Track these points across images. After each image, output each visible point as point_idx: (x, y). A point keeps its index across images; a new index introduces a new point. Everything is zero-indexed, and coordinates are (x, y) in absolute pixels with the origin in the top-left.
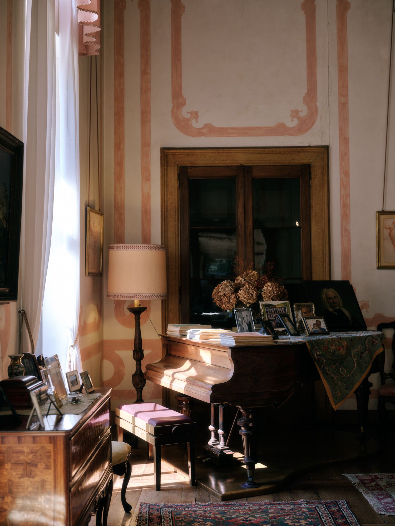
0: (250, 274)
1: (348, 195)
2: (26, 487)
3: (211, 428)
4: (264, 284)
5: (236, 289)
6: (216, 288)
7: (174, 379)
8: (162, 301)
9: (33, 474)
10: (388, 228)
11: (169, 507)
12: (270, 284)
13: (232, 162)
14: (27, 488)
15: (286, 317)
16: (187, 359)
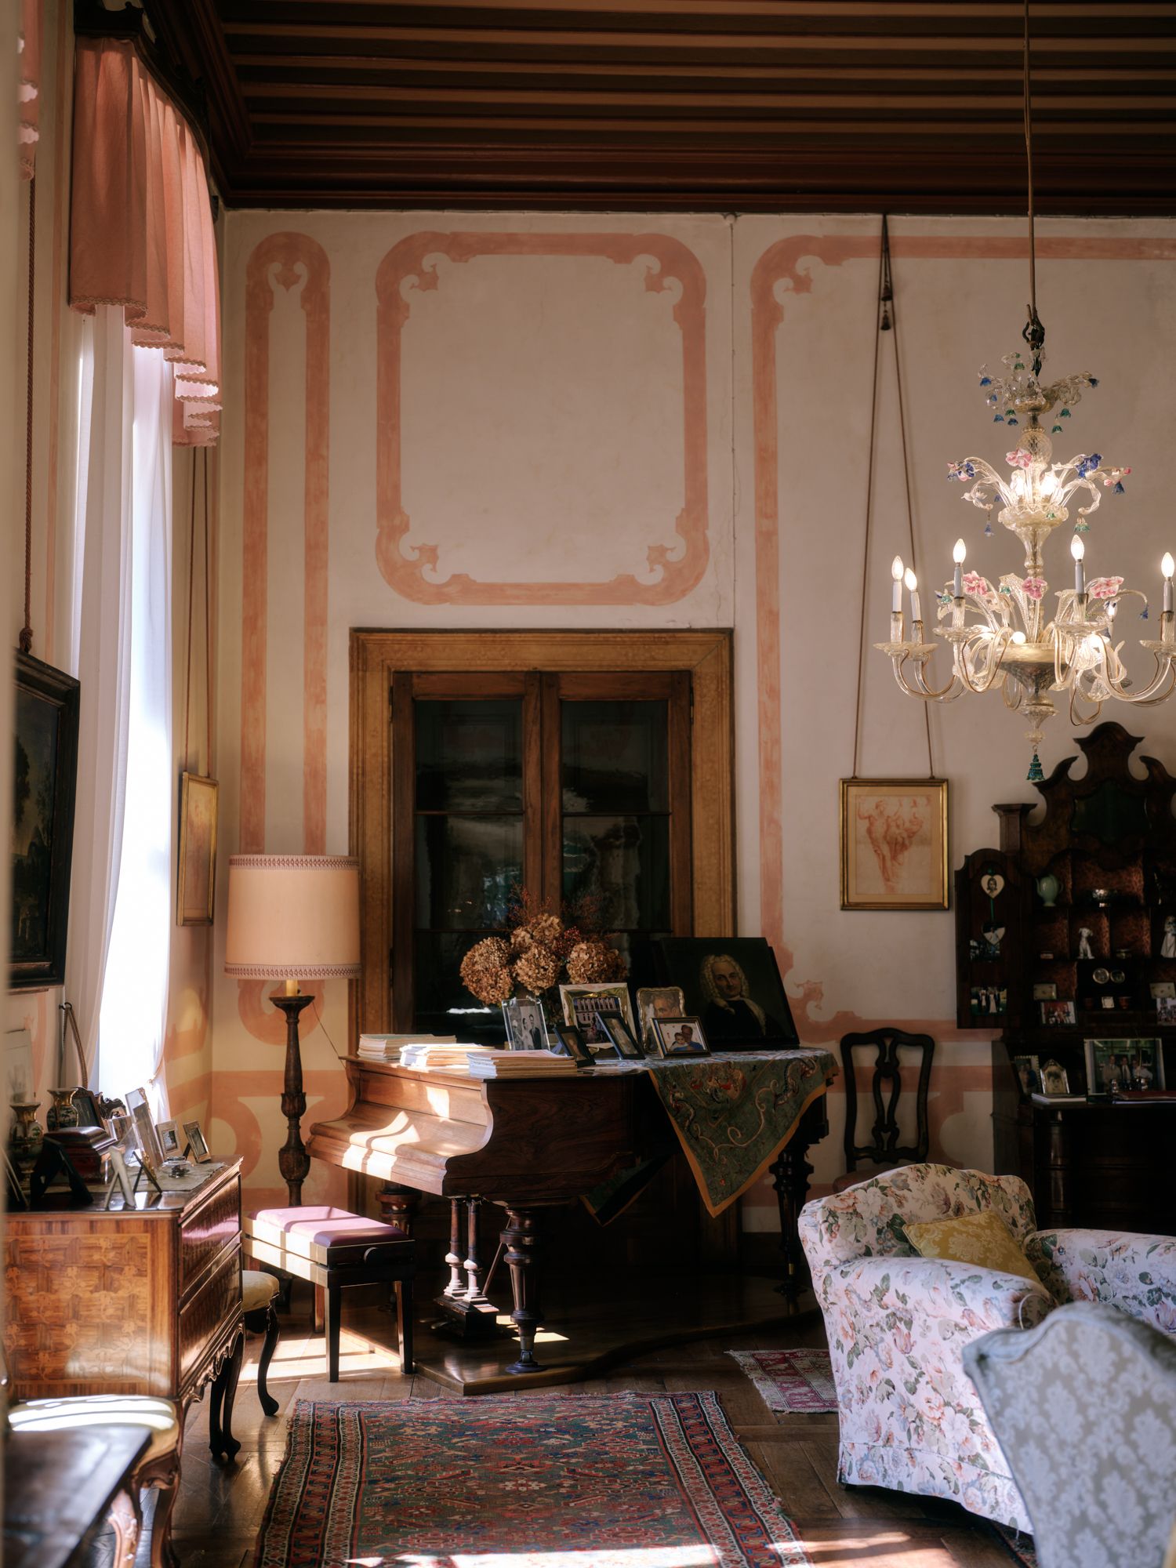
0: (543, 924)
1: (776, 741)
2: (102, 1307)
3: (451, 1258)
4: (572, 947)
5: (512, 958)
6: (469, 953)
7: (370, 1151)
8: (351, 982)
9: (116, 1284)
10: (866, 818)
11: (355, 1406)
12: (585, 947)
13: (513, 664)
14: (105, 1310)
15: (614, 1018)
16: (400, 1109)
